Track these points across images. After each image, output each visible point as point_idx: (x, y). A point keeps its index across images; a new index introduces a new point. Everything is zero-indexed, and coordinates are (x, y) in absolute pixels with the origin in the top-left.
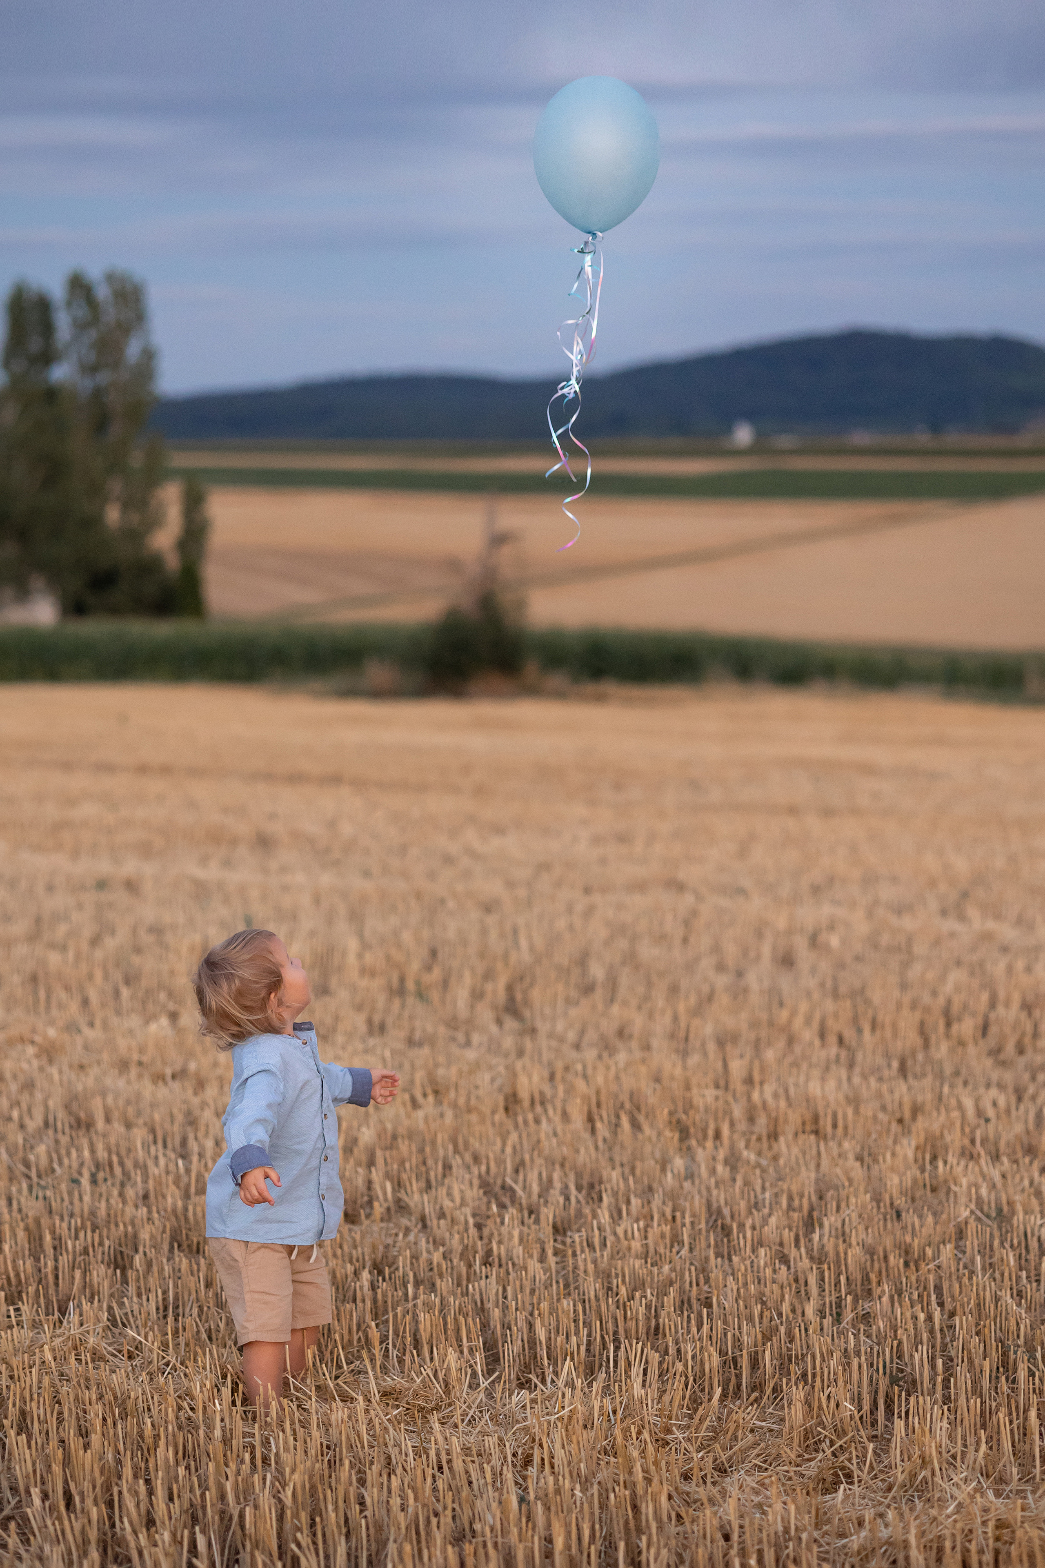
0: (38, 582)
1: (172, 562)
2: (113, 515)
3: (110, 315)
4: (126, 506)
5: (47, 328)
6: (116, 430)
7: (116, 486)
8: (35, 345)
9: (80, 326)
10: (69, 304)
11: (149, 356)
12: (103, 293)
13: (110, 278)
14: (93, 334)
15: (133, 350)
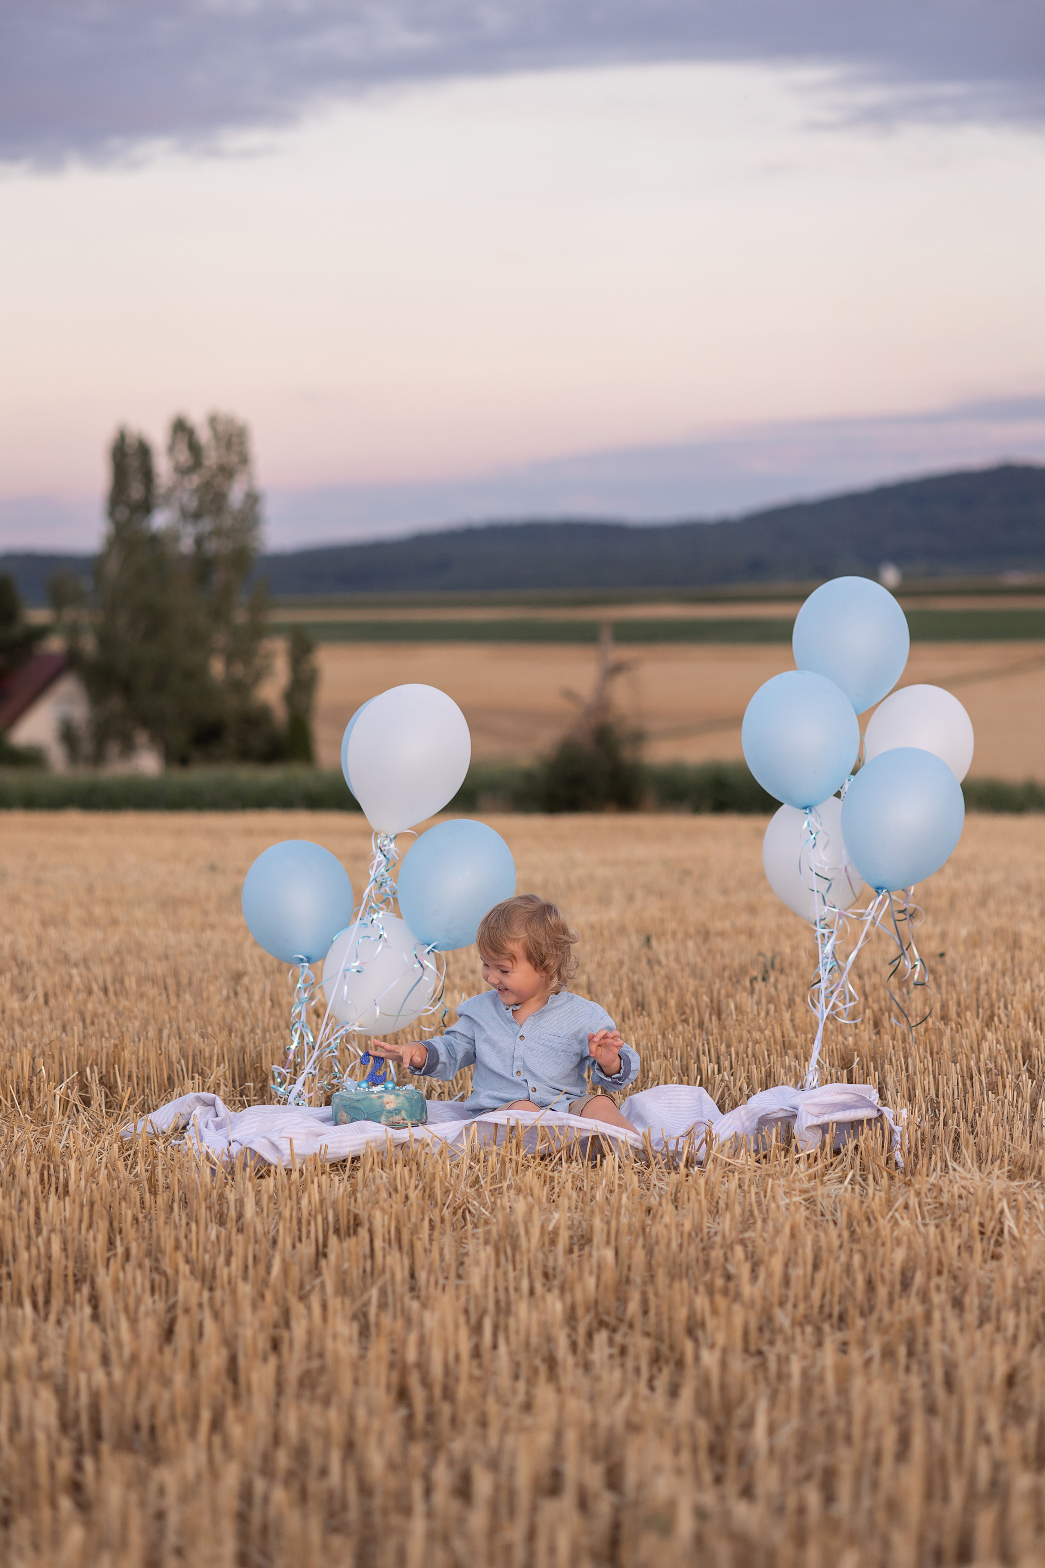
0: (142, 738)
1: (280, 713)
2: (217, 668)
3: (212, 457)
4: (230, 659)
5: (148, 475)
6: (219, 578)
7: (220, 639)
8: (136, 492)
9: (183, 471)
10: (171, 449)
11: (253, 499)
12: (204, 435)
13: (213, 421)
14: (195, 480)
15: (236, 494)
